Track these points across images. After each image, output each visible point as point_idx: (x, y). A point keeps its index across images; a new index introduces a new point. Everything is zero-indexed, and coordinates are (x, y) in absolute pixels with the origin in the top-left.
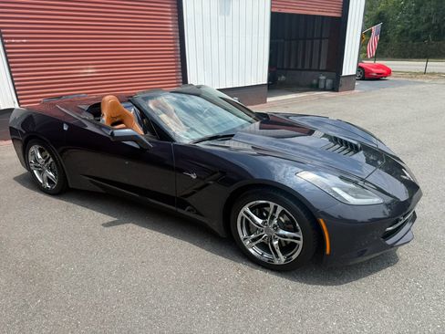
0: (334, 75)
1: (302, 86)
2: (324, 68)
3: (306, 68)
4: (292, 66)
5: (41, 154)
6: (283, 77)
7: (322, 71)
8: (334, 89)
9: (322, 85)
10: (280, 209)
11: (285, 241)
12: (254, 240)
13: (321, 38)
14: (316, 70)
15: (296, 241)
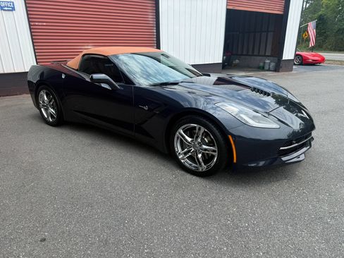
0: (276, 59)
1: (251, 68)
2: (269, 54)
3: (255, 54)
4: (245, 53)
5: (47, 96)
6: (237, 61)
7: (268, 56)
8: (277, 69)
9: (267, 67)
10: (203, 129)
11: (207, 154)
12: (185, 154)
13: (268, 31)
14: (262, 56)
15: (214, 153)
